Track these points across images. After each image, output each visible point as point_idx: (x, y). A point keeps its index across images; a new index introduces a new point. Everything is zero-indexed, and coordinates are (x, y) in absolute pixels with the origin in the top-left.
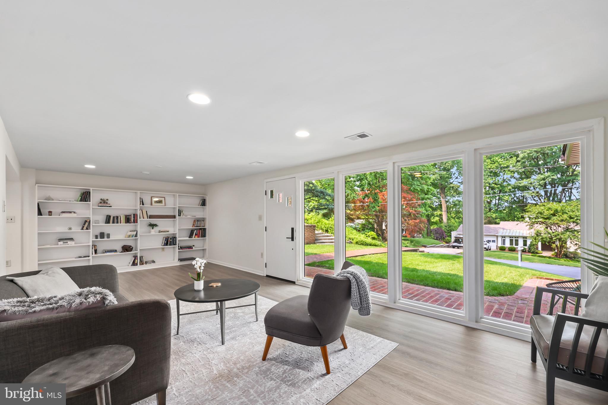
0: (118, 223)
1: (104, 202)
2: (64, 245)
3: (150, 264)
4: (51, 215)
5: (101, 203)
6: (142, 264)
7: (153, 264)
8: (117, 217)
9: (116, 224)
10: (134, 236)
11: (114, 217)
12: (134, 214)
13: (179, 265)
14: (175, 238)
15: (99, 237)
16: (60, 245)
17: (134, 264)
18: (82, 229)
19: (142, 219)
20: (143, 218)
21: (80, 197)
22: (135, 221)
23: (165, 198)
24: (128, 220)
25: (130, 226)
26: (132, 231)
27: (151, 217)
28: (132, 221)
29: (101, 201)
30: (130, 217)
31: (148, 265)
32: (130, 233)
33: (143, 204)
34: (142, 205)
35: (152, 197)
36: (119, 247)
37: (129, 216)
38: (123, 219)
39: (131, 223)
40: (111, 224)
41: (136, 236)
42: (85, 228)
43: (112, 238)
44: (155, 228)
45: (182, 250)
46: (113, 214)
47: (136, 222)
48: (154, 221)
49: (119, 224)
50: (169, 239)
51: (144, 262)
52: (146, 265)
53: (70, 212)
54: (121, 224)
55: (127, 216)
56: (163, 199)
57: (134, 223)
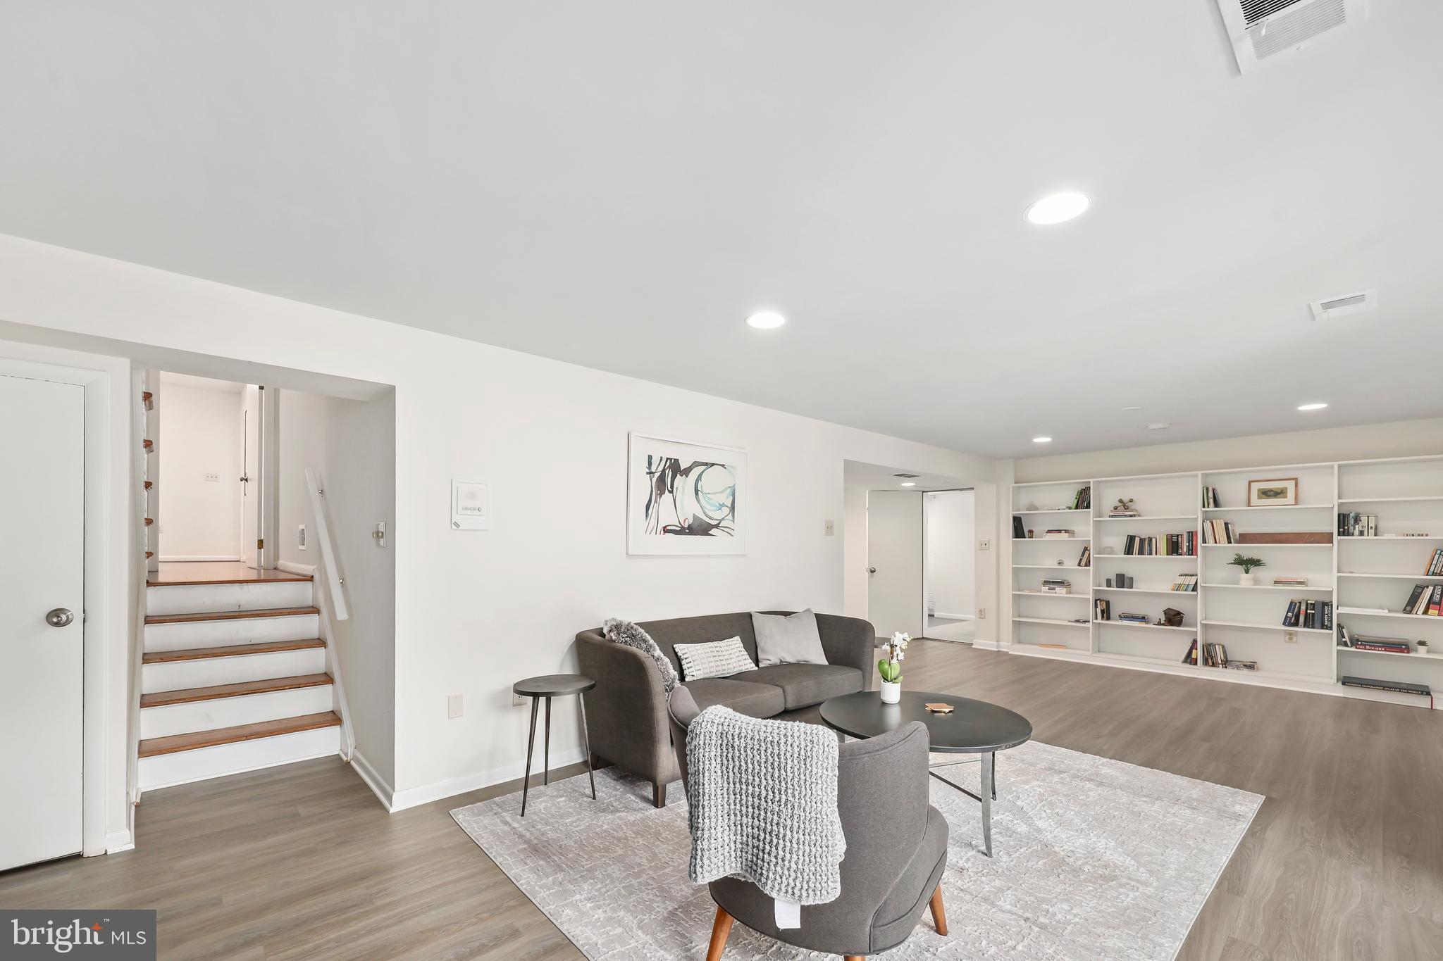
0: (1150, 554)
1: (1124, 508)
2: (1049, 593)
3: (1236, 671)
4: (1032, 537)
5: (1116, 508)
6: (1214, 665)
7: (1246, 671)
8: (1150, 540)
9: (1146, 556)
10: (1191, 588)
11: (1142, 541)
12: (1189, 532)
13: (1341, 695)
14: (1329, 604)
15: (1114, 583)
16: (1044, 592)
17: (1189, 659)
18: (1079, 565)
19: (1211, 544)
20: (1216, 543)
21: (1076, 500)
22: (1192, 551)
23: (1296, 480)
24: (1174, 547)
25: (1181, 563)
26: (1186, 575)
27: (1244, 538)
28: (1185, 549)
29: (1119, 504)
30: (1180, 539)
31: (1229, 670)
32: (1181, 580)
33: (1216, 504)
34: (1212, 508)
35: (1250, 482)
36: (1156, 611)
37: (1178, 536)
38: (1163, 545)
39: (1181, 555)
40: (1135, 556)
41: (1194, 589)
42: (1083, 563)
43: (1139, 587)
44: (1253, 569)
45: (1353, 649)
46: (1141, 531)
47: (1194, 554)
48: (1249, 550)
49: (1154, 556)
50: (1303, 607)
51: (1220, 662)
52: (1224, 670)
53: (1059, 531)
54: (1158, 556)
55: (1172, 536)
56: (1290, 485)
57: (1189, 555)
